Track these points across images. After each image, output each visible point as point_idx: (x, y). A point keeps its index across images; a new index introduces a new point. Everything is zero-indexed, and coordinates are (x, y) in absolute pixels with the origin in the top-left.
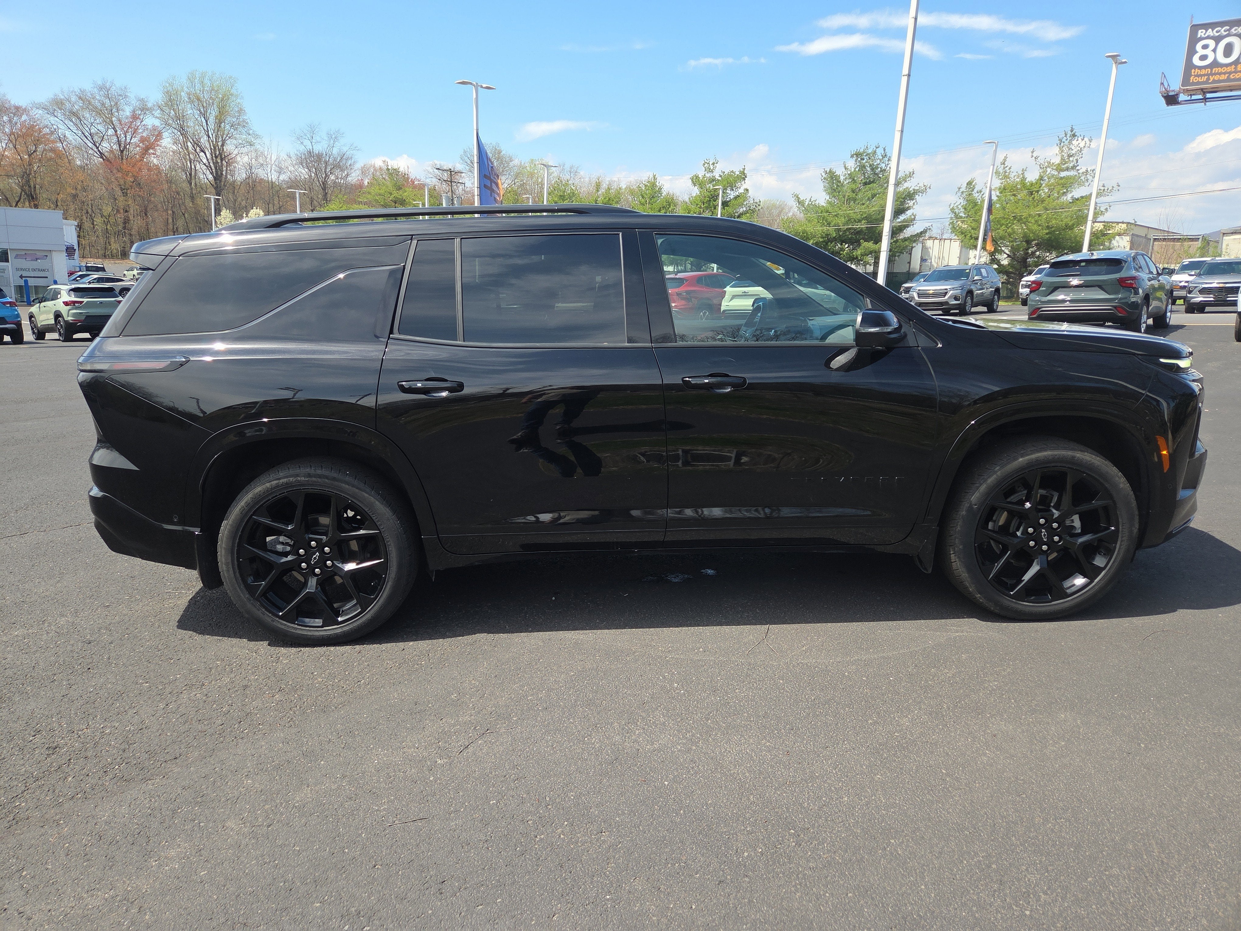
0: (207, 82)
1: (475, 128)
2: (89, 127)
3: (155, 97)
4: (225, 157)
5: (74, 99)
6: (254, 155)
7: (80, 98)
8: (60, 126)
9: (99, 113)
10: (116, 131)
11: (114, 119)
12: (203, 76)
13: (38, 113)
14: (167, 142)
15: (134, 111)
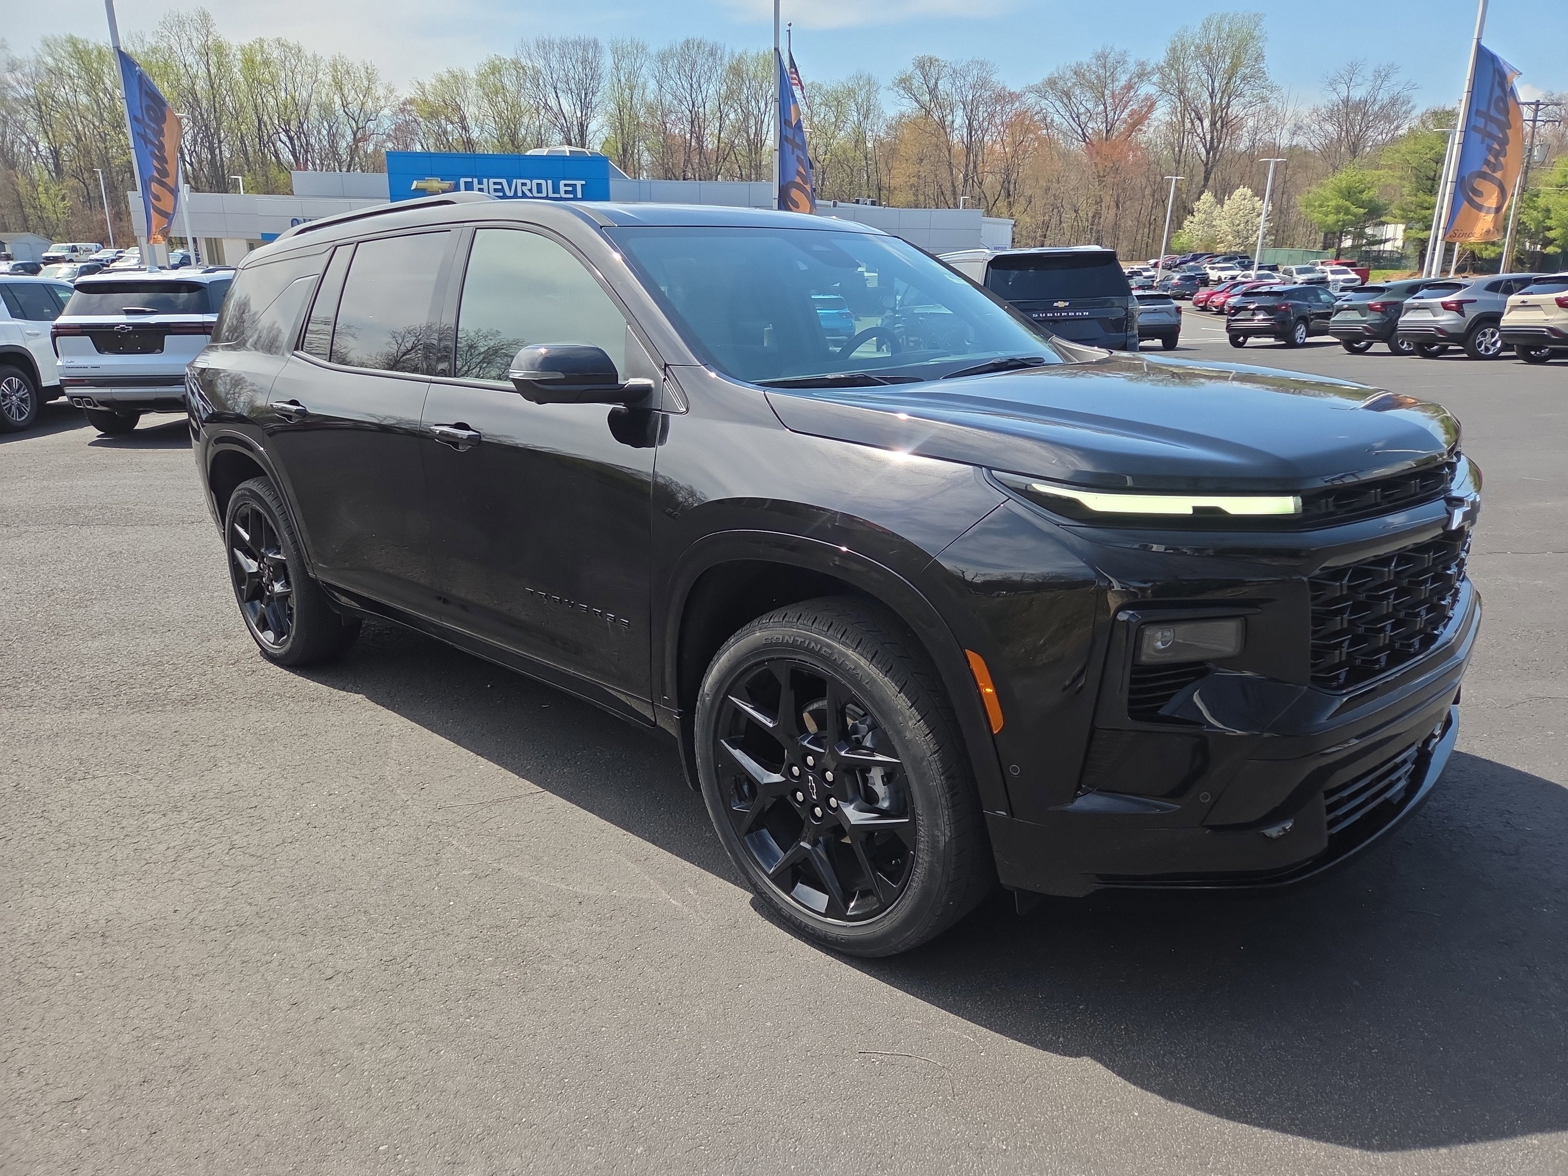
0: (1226, 26)
1: (1476, 36)
2: (1078, 105)
3: (1158, 57)
4: (1227, 123)
5: (1069, 74)
6: (1263, 115)
7: (1075, 73)
8: (1051, 110)
9: (1092, 87)
10: (1106, 108)
11: (1106, 92)
12: (1222, 18)
13: (1031, 99)
14: (1162, 113)
15: (1130, 79)
